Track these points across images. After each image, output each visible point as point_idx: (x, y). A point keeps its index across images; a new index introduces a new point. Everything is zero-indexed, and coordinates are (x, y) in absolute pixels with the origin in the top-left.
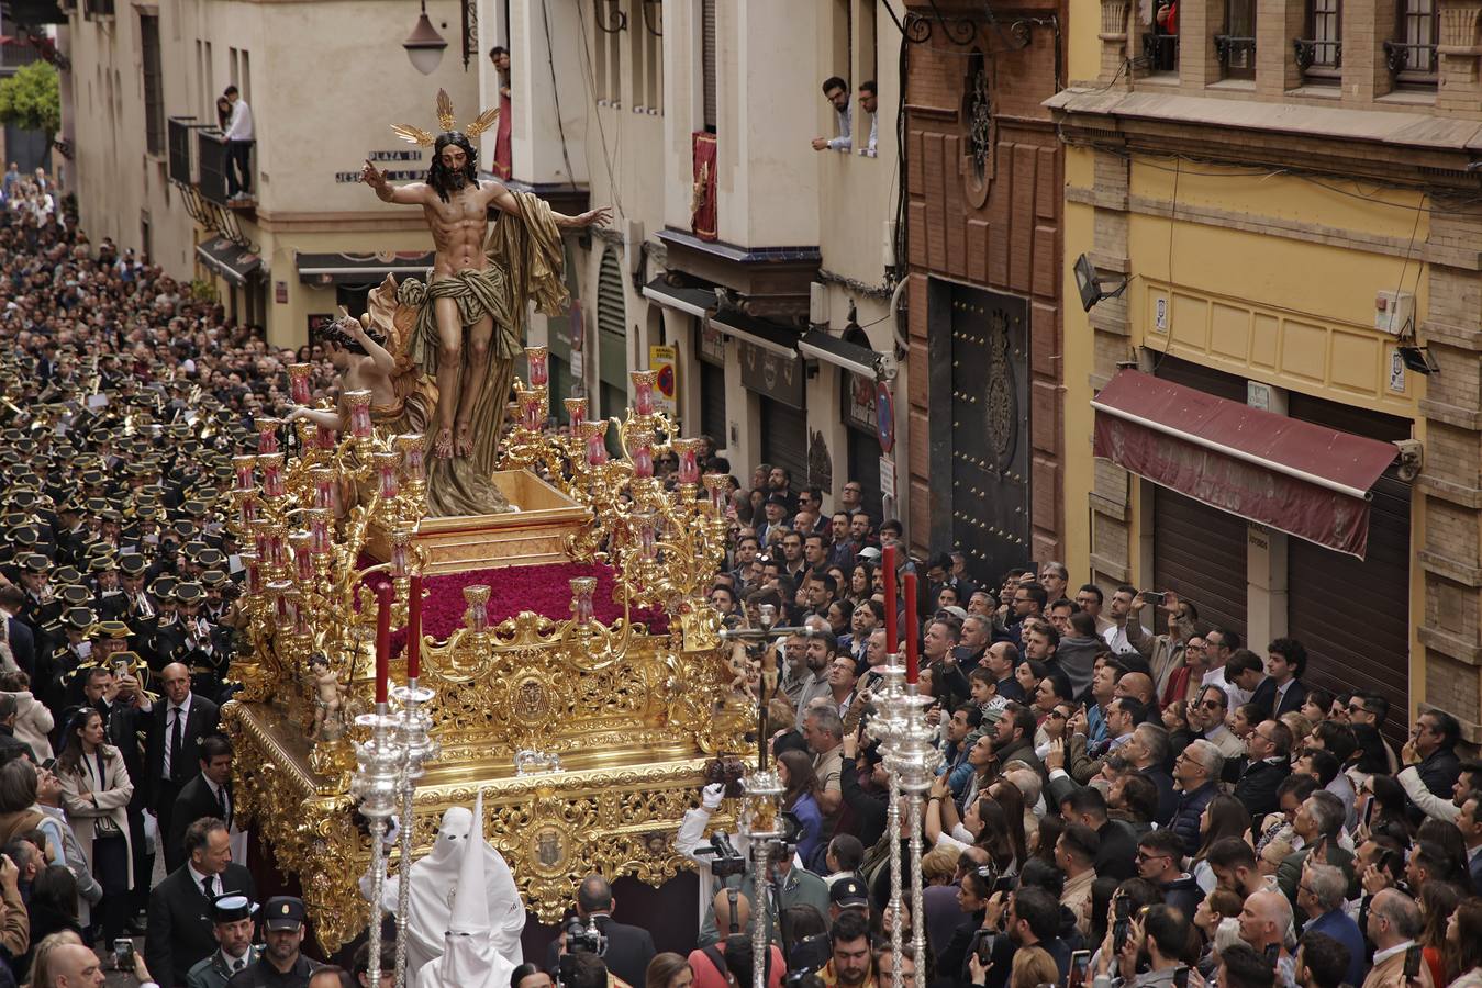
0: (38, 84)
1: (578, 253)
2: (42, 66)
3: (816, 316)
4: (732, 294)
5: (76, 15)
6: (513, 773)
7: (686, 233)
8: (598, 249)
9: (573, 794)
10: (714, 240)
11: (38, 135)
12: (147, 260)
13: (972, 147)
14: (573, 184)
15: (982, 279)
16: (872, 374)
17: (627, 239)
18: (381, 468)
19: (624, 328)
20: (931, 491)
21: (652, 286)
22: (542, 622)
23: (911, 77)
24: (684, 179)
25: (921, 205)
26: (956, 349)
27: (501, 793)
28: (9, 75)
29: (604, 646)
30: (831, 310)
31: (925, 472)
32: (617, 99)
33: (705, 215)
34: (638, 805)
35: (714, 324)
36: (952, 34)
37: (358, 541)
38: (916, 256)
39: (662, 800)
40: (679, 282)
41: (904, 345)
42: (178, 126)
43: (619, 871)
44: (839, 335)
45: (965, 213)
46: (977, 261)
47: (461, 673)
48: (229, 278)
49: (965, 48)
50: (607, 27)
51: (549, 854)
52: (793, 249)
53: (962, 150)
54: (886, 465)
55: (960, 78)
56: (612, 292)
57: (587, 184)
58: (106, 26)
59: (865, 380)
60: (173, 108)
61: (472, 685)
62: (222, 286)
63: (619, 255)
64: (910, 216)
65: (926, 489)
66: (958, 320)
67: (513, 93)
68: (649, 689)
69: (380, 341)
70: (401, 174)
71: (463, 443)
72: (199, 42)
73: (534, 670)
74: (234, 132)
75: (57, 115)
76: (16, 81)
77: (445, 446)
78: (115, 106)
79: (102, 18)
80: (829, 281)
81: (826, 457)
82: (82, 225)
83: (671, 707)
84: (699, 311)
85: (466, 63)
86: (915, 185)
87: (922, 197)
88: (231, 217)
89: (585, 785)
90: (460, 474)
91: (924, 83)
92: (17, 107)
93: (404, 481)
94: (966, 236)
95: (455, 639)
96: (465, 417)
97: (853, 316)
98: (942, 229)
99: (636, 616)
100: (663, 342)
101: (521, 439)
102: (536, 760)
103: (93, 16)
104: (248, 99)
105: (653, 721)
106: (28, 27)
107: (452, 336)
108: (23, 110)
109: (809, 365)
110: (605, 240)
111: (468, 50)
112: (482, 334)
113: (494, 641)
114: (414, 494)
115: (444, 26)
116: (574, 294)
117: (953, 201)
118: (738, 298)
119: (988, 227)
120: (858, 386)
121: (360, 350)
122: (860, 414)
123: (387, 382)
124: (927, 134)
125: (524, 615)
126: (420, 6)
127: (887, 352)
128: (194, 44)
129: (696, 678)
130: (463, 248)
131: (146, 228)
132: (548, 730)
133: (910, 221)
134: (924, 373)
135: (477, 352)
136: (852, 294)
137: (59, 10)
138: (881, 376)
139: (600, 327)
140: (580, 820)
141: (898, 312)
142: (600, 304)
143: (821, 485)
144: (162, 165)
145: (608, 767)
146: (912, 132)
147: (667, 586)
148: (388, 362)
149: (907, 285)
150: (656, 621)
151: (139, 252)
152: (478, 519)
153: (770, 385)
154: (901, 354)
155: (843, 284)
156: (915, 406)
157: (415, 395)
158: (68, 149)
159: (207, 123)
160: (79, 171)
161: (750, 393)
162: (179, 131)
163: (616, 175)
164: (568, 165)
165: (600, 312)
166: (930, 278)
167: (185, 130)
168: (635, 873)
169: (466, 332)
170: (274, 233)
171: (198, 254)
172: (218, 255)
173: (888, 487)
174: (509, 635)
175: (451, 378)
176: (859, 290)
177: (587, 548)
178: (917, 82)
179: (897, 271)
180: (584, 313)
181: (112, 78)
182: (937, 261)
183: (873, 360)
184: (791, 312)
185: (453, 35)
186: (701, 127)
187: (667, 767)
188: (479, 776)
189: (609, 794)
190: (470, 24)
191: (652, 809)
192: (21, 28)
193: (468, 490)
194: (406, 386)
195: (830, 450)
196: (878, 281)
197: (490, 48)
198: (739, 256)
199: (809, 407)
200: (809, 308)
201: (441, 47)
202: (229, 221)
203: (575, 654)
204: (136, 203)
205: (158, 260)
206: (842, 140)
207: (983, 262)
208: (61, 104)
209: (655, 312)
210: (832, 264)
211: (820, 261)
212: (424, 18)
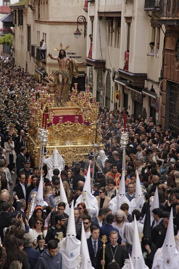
0: (9, 37)
1: (103, 73)
2: (10, 34)
3: (145, 86)
4: (130, 82)
5: (16, 25)
6: (65, 145)
7: (123, 70)
8: (107, 72)
9: (74, 148)
10: (128, 72)
11: (9, 47)
12: (26, 70)
13: (176, 56)
14: (103, 60)
15: (177, 81)
16: (155, 98)
17: (112, 71)
18: (48, 98)
19: (110, 87)
20: (165, 119)
21: (116, 79)
22: (71, 123)
23: (166, 43)
24: (123, 60)
25: (166, 67)
26: (171, 93)
27: (63, 148)
28: (4, 36)
29: (80, 127)
30: (148, 85)
31: (164, 116)
32: (111, 45)
33: (126, 67)
34: (83, 151)
35: (127, 87)
36: (174, 35)
37: (44, 109)
38: (165, 76)
39: (87, 150)
40: (121, 79)
41: (161, 92)
42: (33, 46)
43: (80, 160)
44: (150, 90)
45: (174, 68)
46: (176, 77)
47: (58, 130)
48: (40, 74)
49: (176, 38)
50: (111, 32)
51: (70, 157)
52: (142, 74)
53: (174, 57)
54: (157, 114)
55: (175, 44)
56: (109, 80)
57: (105, 60)
58: (21, 28)
59: (154, 99)
60: (32, 43)
61: (60, 132)
62: (39, 76)
63: (110, 74)
64: (164, 69)
65: (164, 119)
66: (172, 88)
67: (93, 43)
68: (86, 134)
69: (51, 81)
70: (72, 57)
71: (62, 97)
72: (38, 31)
73: (69, 130)
74: (43, 48)
75: (12, 43)
76: (5, 37)
77: (59, 97)
78: (22, 42)
79: (21, 26)
80: (148, 80)
81: (146, 112)
82: (15, 64)
83: (89, 137)
84: (124, 85)
85: (85, 37)
86: (165, 63)
87: (166, 65)
88: (41, 63)
89: (76, 147)
90: (61, 101)
91: (168, 44)
92: (5, 42)
93: (51, 101)
94: (174, 73)
95: (57, 125)
96: (63, 93)
97: (152, 87)
98: (170, 71)
99: (85, 123)
100: (117, 90)
101: (73, 97)
102: (69, 143)
103: (19, 26)
104: (46, 42)
105: (87, 139)
106: (8, 27)
107: (61, 80)
108: (6, 42)
109: (144, 95)
110: (108, 71)
111: (85, 35)
112: (65, 80)
113: (63, 125)
114: (53, 103)
115: (81, 30)
116: (102, 80)
117: (172, 66)
118: (131, 82)
119: (178, 71)
120: (153, 100)
121: (48, 82)
122: (153, 105)
123: (52, 87)
124: (168, 54)
125: (68, 122)
126: (77, 26)
127: (158, 94)
128: (37, 32)
129: (93, 132)
130: (63, 67)
131: (26, 65)
132: (71, 139)
133: (164, 70)
134: (165, 98)
135: (65, 83)
136: (152, 82)
137: (13, 24)
138: (157, 98)
139: (106, 87)
140: (75, 152)
141: (161, 86)
142: (106, 82)
143: (145, 117)
144: (30, 53)
145: (79, 145)
146: (165, 53)
147: (89, 119)
148: (52, 84)
149: (163, 81)
150: (88, 124)
151: (25, 69)
152: (63, 108)
153: (136, 99)
154: (161, 94)
155: (151, 81)
156: (163, 104)
157: (56, 89)
158: (14, 50)
159: (38, 46)
160: (15, 54)
161: (132, 100)
162: (33, 47)
163: (111, 59)
164: (102, 57)
165: (106, 84)
166: (167, 80)
167: (34, 47)
168: (83, 161)
169: (63, 80)
170: (49, 67)
171: (35, 70)
172: (39, 70)
173: (157, 118)
174: (66, 125)
175: (60, 86)
176: (154, 82)
177: (79, 113)
178: (167, 44)
179: (161, 79)
180: (103, 84)
181: (22, 37)
182: (168, 77)
183: (156, 95)
184: (141, 85)
185: (83, 32)
186: (126, 51)
187: (88, 145)
188: (60, 145)
189: (79, 149)
190: (86, 30)
191: (86, 151)
192: (7, 27)
193: (62, 103)
194: (55, 88)
195: (147, 111)
196: (157, 80)
197: (89, 35)
198: (132, 75)
199: (143, 103)
200: (144, 85)
201: (80, 34)
202: (41, 64)
203: (75, 128)
204: (25, 60)
205: (28, 71)
206: (152, 54)
207: (177, 78)
208: (13, 42)
209: (116, 84)
210: (149, 77)
211: (147, 76)
212: (78, 29)
